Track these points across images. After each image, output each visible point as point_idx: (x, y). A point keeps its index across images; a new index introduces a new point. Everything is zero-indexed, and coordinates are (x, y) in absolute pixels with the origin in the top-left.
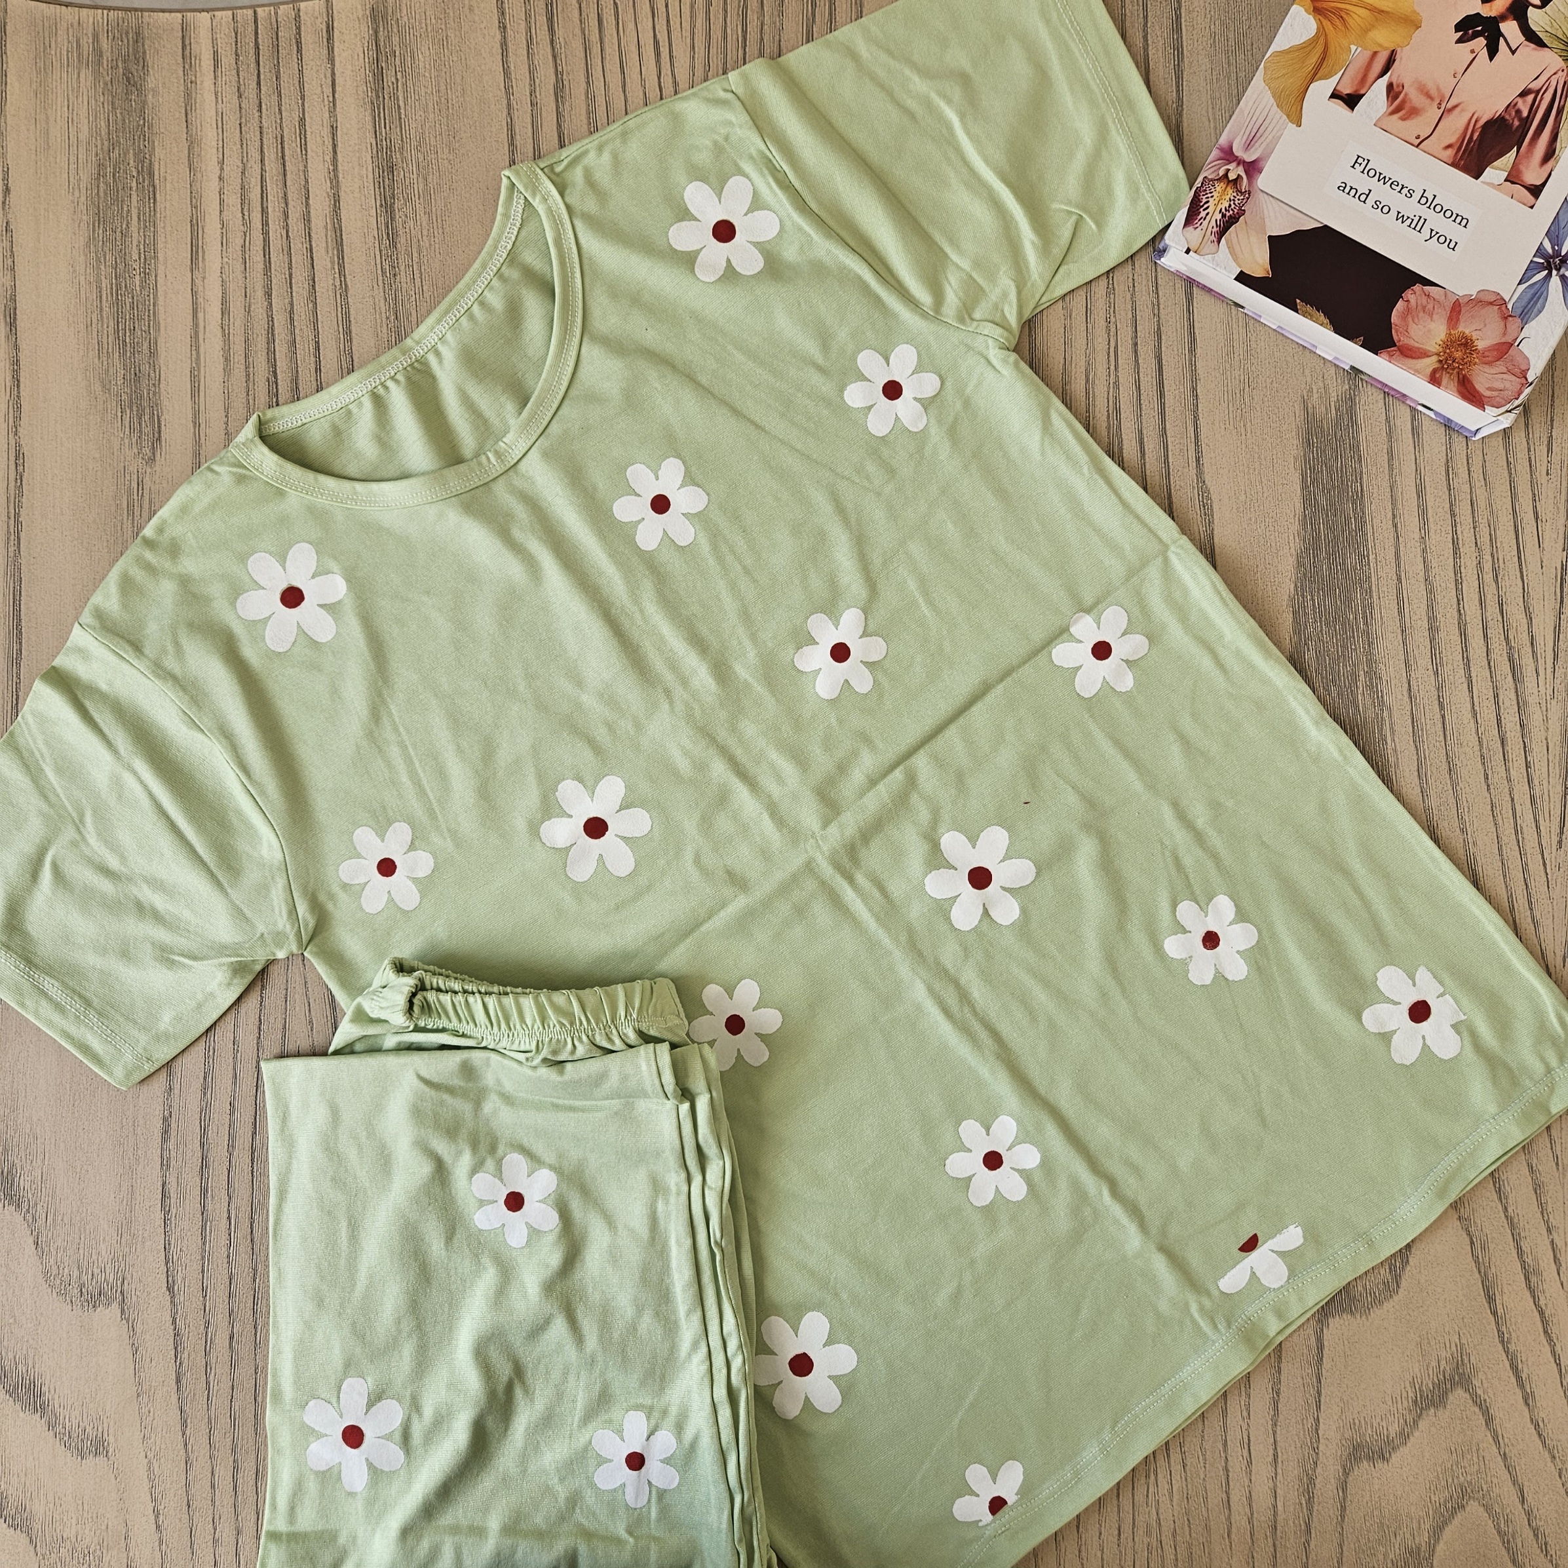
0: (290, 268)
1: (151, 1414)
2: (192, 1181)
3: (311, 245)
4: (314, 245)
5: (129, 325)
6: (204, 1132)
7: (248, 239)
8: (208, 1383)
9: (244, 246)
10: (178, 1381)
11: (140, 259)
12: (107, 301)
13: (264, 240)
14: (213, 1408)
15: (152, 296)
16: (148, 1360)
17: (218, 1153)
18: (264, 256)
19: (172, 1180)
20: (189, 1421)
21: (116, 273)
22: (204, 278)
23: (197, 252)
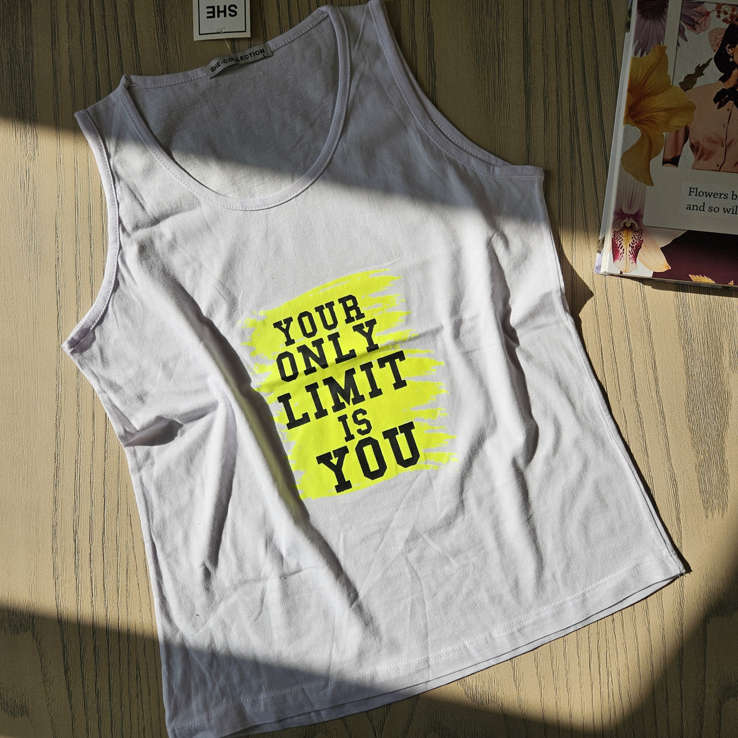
0: (107, 47)
1: (52, 692)
2: (70, 560)
3: (118, 34)
4: (120, 34)
5: (18, 82)
6: (75, 533)
7: (83, 31)
8: (82, 673)
9: (81, 36)
10: (66, 673)
11: (23, 44)
12: (6, 69)
13: (92, 32)
14: (86, 688)
15: (30, 65)
16: (49, 661)
17: (84, 545)
18: (93, 41)
19: (59, 560)
20: (73, 695)
21: (10, 53)
22: (59, 54)
23: (55, 40)
